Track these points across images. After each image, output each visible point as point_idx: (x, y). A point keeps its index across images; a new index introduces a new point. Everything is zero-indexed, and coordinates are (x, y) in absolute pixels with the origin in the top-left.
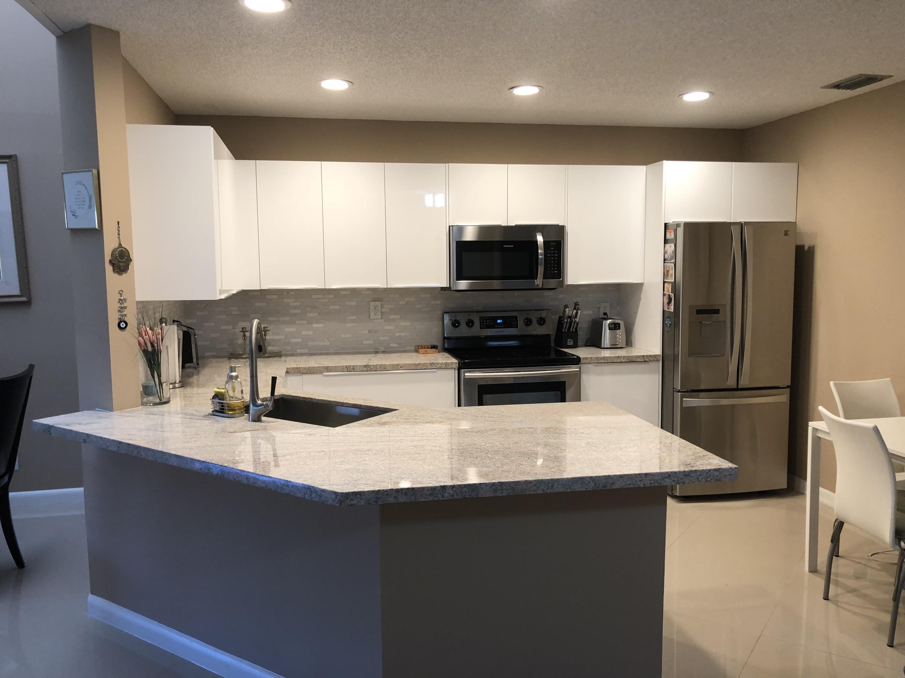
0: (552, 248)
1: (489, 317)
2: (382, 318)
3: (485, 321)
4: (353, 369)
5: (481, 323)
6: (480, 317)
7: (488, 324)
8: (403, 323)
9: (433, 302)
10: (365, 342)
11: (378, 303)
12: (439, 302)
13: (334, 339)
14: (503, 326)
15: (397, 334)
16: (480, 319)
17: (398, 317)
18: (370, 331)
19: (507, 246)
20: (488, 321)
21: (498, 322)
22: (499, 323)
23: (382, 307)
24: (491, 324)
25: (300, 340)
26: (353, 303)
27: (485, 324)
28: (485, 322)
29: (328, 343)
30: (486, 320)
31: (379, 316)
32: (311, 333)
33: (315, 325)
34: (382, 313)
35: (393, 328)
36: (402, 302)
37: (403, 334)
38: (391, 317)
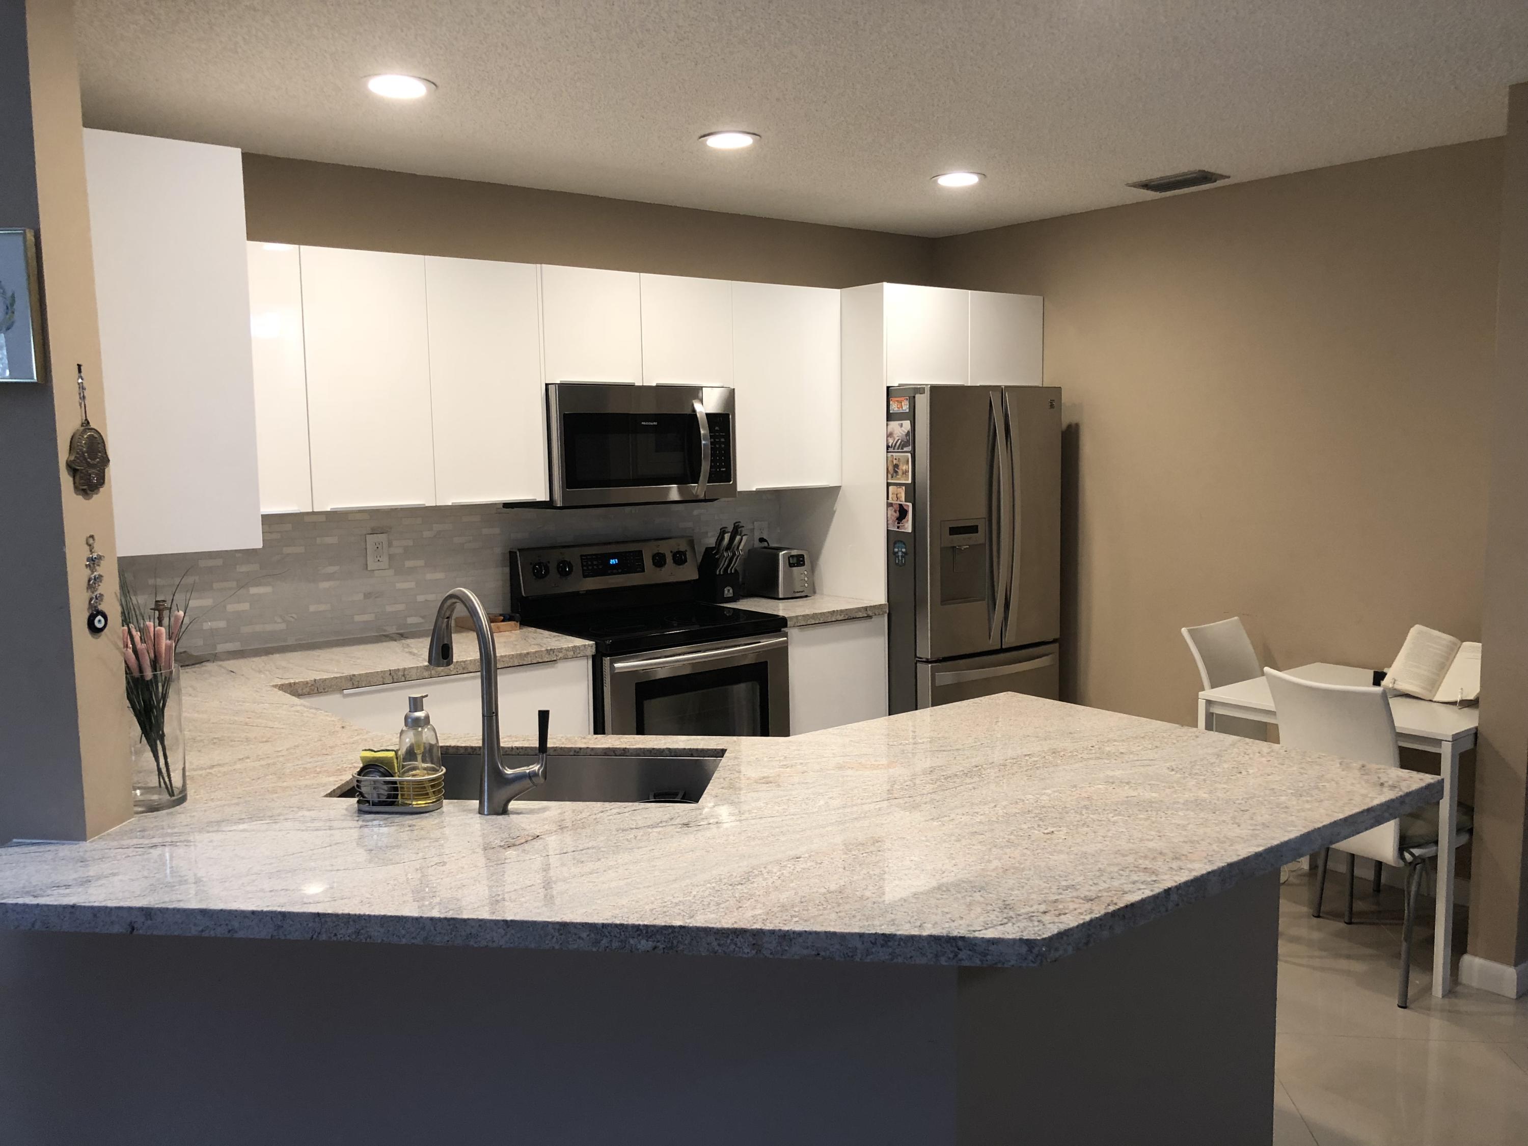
0: (718, 428)
1: (595, 555)
2: (390, 567)
3: (590, 563)
4: (404, 675)
5: (585, 566)
6: (581, 556)
7: (595, 567)
8: (429, 576)
9: (485, 531)
11: (382, 537)
12: (497, 530)
13: (294, 615)
14: (620, 571)
15: (420, 598)
16: (582, 559)
17: (421, 563)
18: (367, 596)
19: (647, 423)
20: (595, 563)
21: (611, 563)
22: (613, 565)
23: (390, 545)
24: (601, 567)
25: (222, 624)
26: (331, 540)
27: (590, 568)
28: (590, 565)
29: (283, 626)
30: (591, 560)
31: (384, 563)
32: (245, 606)
33: (254, 590)
34: (391, 557)
35: (412, 585)
36: (427, 534)
38: (409, 564)
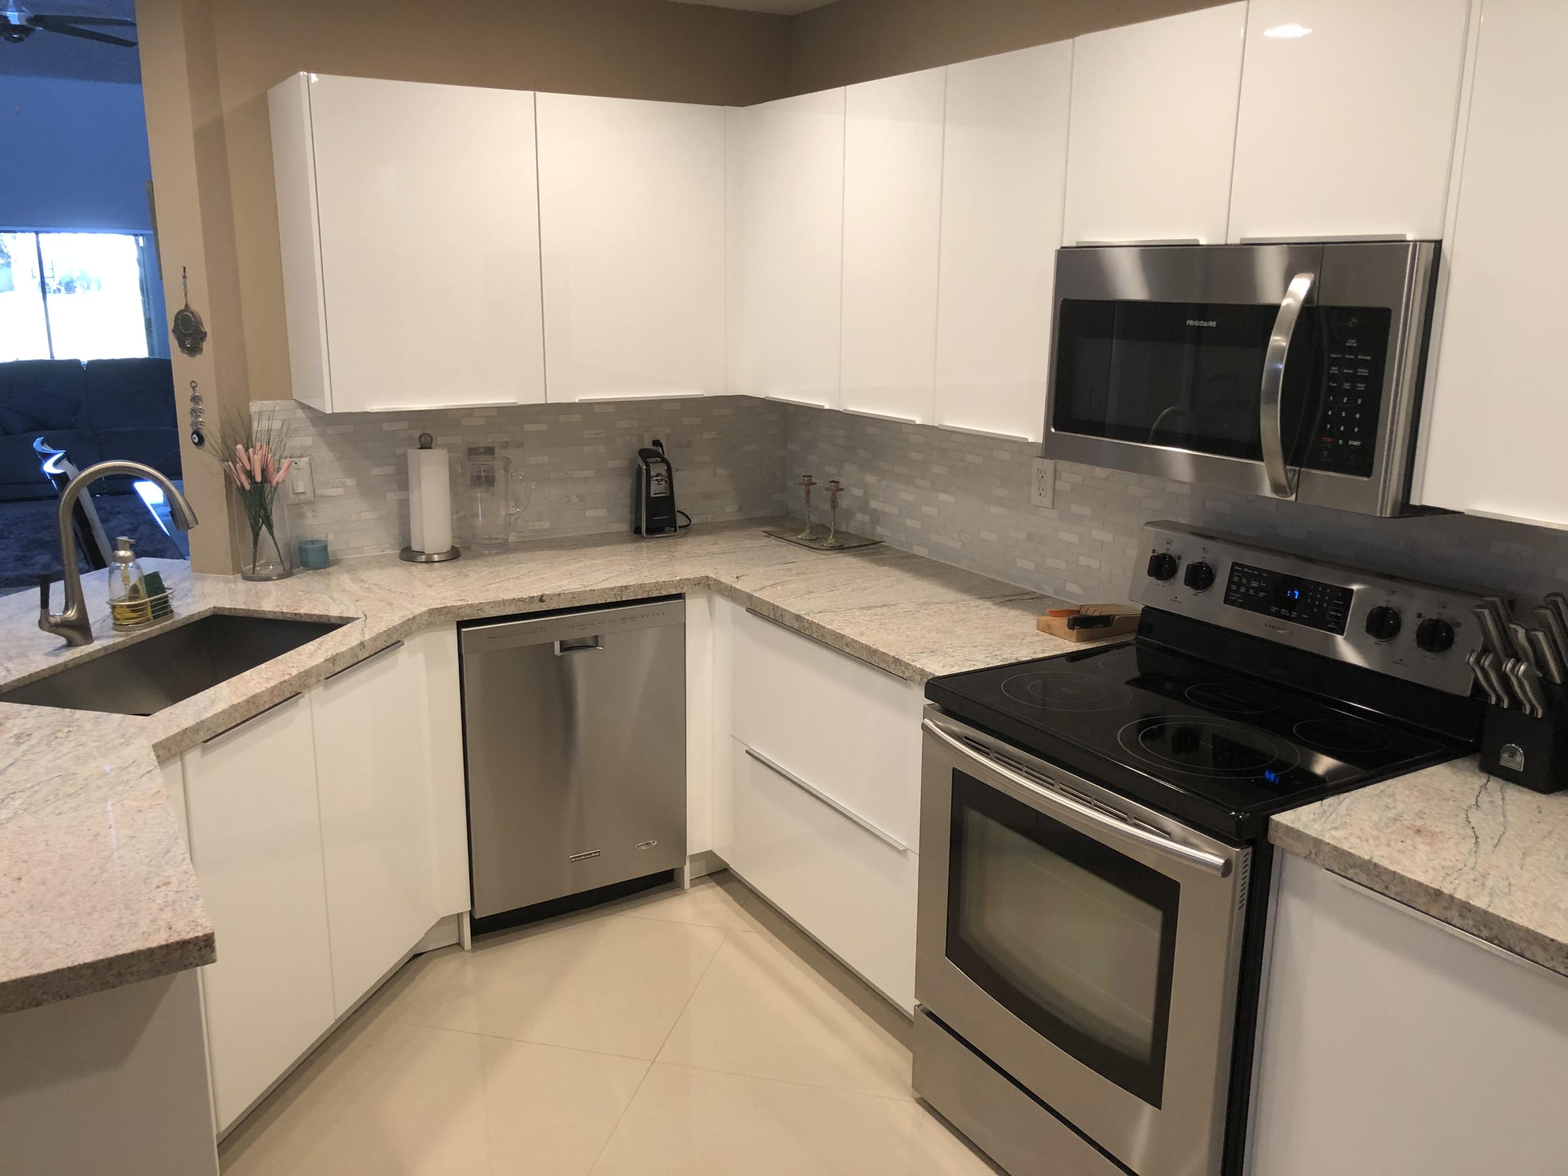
0: (1352, 343)
1: (1261, 571)
2: (1053, 508)
3: (1244, 581)
5: (1234, 583)
6: (1234, 564)
7: (1251, 592)
8: (1096, 534)
10: (1020, 563)
11: (1048, 466)
13: (968, 537)
14: (1290, 613)
15: (1084, 561)
16: (1234, 569)
17: (1086, 511)
18: (1030, 537)
20: (1255, 584)
23: (1055, 476)
24: (1262, 594)
27: (1243, 591)
28: (1244, 586)
29: (957, 545)
30: (1250, 577)
31: (1047, 501)
32: (933, 512)
33: (943, 497)
34: (1054, 494)
35: (1074, 539)
37: (1095, 564)
38: (1075, 508)
